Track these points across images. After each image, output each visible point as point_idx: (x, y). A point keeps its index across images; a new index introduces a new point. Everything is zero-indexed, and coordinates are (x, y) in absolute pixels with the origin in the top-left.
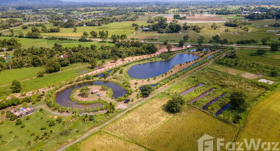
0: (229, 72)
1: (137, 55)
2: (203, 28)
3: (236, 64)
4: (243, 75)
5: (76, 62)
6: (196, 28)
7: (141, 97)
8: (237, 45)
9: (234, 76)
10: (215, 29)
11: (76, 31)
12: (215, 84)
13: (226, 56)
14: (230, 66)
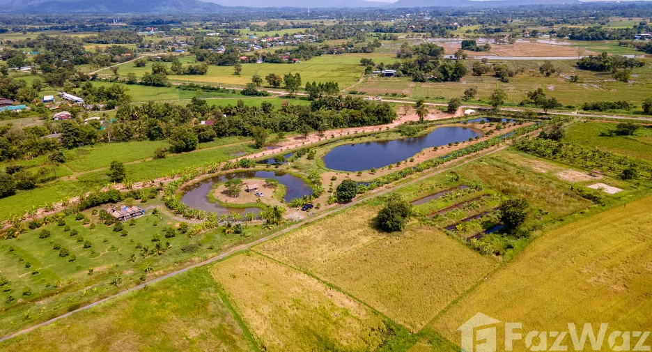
0: (533, 167)
1: (353, 127)
4: (561, 174)
5: (229, 134)
6: (502, 73)
7: (336, 202)
9: (540, 174)
10: (548, 75)
11: (240, 73)
12: (491, 188)
13: (541, 136)
14: (541, 155)
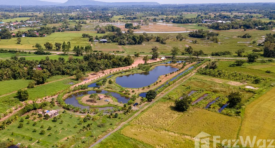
0: (215, 81)
1: (114, 68)
2: (167, 39)
3: (219, 74)
4: (229, 83)
5: (55, 74)
6: (160, 39)
7: (146, 101)
8: (212, 56)
9: (221, 84)
10: (181, 40)
12: (207, 91)
13: (207, 67)
14: (214, 76)
